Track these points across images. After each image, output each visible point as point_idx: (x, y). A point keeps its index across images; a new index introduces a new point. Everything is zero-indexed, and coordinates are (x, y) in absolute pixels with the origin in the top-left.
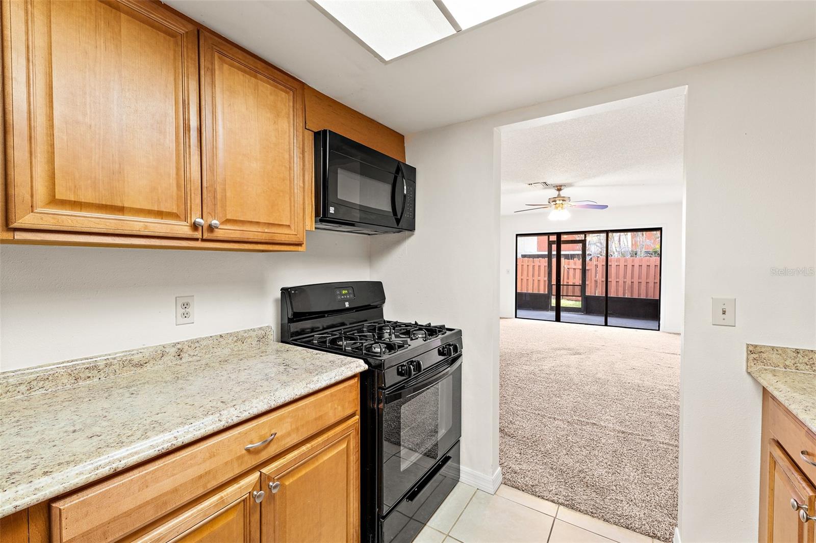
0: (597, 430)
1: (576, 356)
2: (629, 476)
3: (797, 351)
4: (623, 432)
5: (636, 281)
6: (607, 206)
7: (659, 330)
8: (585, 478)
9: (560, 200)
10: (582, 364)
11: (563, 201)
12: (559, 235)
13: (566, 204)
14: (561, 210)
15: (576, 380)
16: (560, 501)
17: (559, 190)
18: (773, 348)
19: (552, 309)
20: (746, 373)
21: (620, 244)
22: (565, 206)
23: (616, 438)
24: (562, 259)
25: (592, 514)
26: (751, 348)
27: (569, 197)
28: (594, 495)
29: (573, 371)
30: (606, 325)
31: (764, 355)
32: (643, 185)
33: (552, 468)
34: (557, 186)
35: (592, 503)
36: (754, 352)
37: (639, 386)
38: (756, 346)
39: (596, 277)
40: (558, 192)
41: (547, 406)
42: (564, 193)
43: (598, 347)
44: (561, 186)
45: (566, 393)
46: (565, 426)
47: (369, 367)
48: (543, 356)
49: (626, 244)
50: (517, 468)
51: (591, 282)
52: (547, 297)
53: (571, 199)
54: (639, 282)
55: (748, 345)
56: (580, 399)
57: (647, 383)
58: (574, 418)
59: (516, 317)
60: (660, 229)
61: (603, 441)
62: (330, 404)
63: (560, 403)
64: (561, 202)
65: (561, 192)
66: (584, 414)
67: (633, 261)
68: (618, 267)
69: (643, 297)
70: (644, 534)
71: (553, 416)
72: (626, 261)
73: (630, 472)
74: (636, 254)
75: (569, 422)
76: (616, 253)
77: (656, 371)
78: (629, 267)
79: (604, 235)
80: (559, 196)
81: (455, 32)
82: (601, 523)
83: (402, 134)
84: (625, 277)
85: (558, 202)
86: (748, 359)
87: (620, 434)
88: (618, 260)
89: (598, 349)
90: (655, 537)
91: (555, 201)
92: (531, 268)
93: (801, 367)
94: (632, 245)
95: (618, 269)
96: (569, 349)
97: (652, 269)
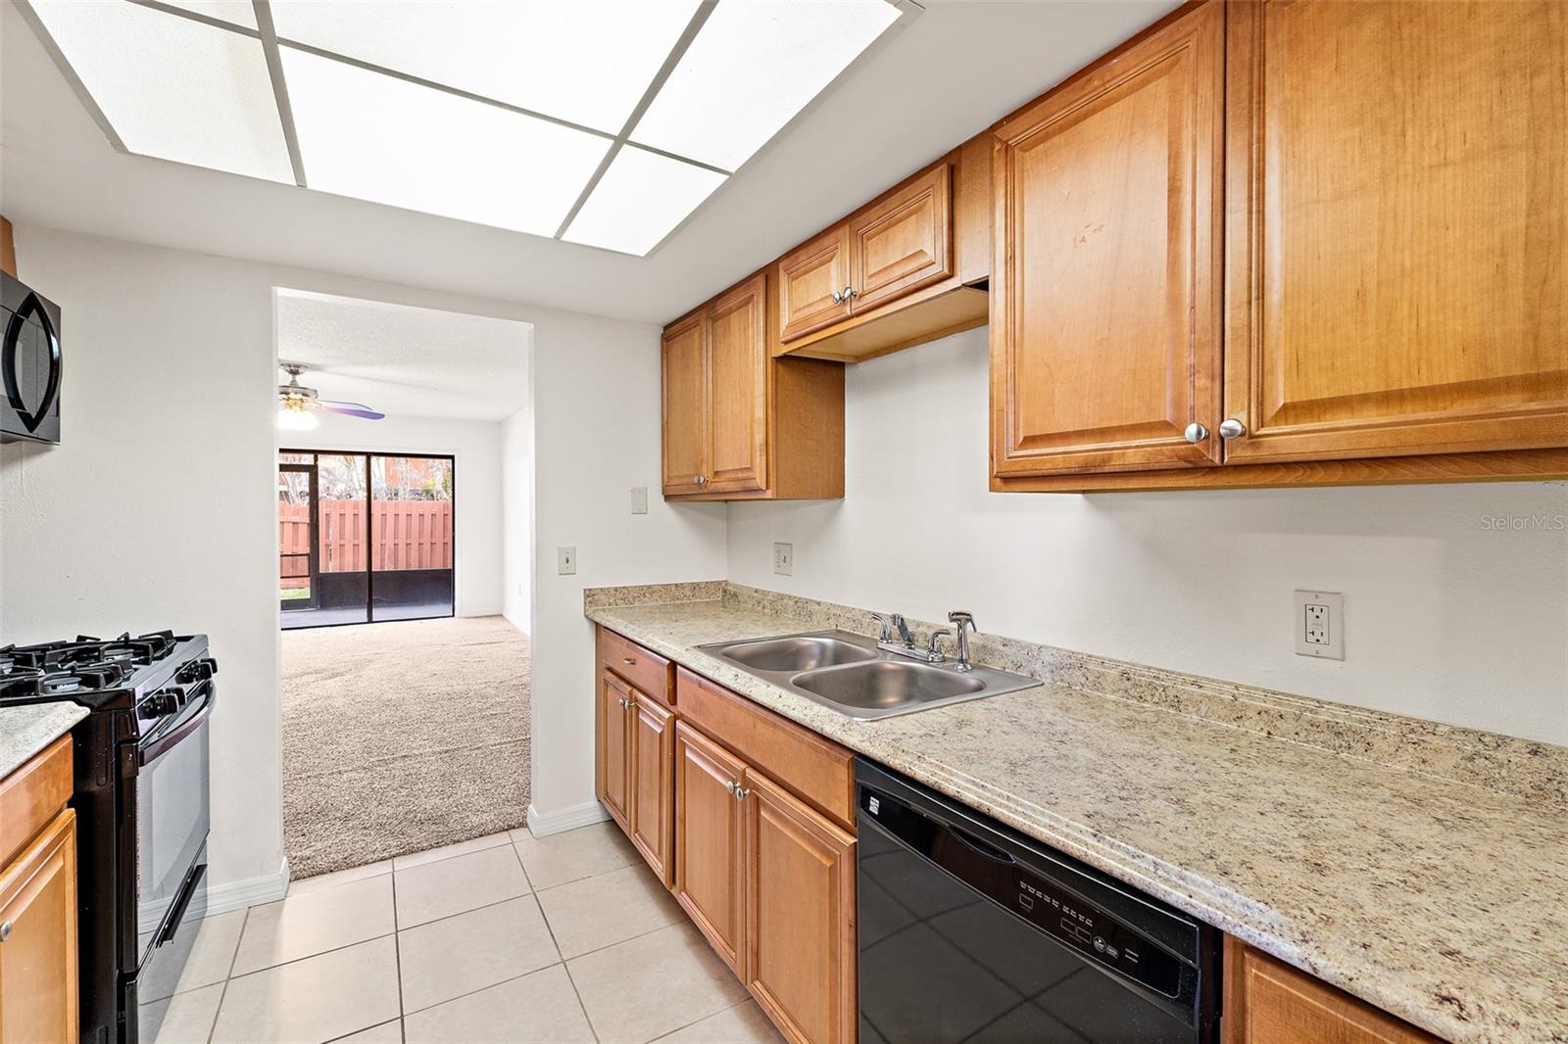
0: (411, 762)
1: (336, 679)
2: (468, 791)
3: (616, 589)
4: (447, 752)
6: (383, 416)
7: (453, 616)
8: (415, 817)
9: (296, 393)
10: (351, 688)
11: (304, 395)
13: (309, 403)
14: (299, 412)
15: (351, 713)
16: (393, 853)
17: (294, 373)
18: (601, 589)
20: (583, 617)
22: (306, 405)
23: (439, 761)
25: (438, 845)
26: (587, 593)
27: (316, 391)
28: (433, 827)
29: (339, 702)
30: (370, 621)
31: (596, 597)
32: (437, 389)
33: (365, 828)
34: (290, 366)
35: (435, 835)
36: (589, 594)
37: (449, 694)
38: (590, 590)
40: (291, 376)
41: (317, 761)
42: (303, 380)
43: (369, 657)
44: (299, 367)
45: (343, 734)
46: (362, 775)
47: (92, 711)
50: (308, 853)
53: (319, 393)
54: (407, 544)
55: (585, 590)
56: (369, 735)
57: (457, 688)
58: (371, 760)
60: (452, 457)
61: (425, 770)
62: (43, 785)
63: (340, 749)
64: (300, 396)
65: (298, 377)
66: (385, 751)
69: (414, 567)
70: (500, 831)
71: (334, 770)
73: (467, 787)
75: (365, 768)
77: (465, 670)
79: (361, 460)
80: (294, 384)
81: (295, 184)
82: (451, 848)
83: (9, 220)
85: (292, 395)
86: (585, 603)
87: (444, 755)
89: (371, 661)
90: (510, 829)
91: (287, 393)
93: (619, 602)
96: (317, 672)
97: (439, 520)
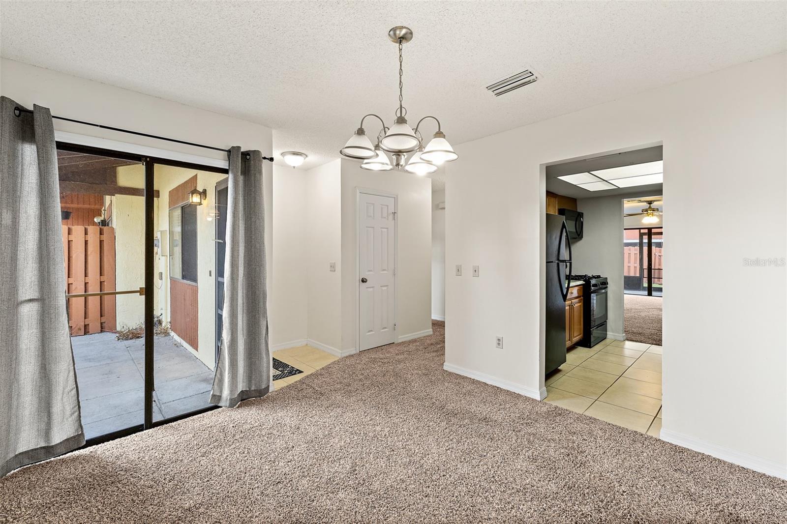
9: (650, 210)
11: (654, 210)
12: (650, 229)
19: (644, 289)
24: (652, 247)
40: (649, 204)
44: (651, 201)
47: (585, 283)
52: (639, 280)
80: (650, 207)
91: (647, 211)
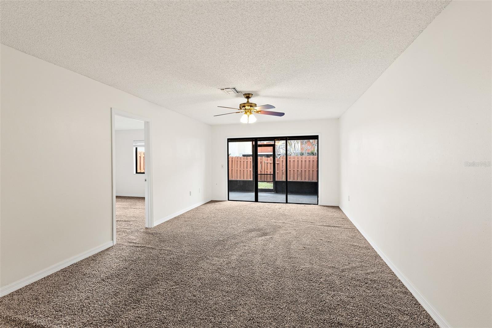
1: (263, 238)
5: (303, 169)
6: (284, 114)
7: (318, 204)
9: (248, 106)
11: (251, 107)
12: (256, 140)
14: (249, 115)
17: (248, 97)
21: (295, 148)
22: (252, 111)
27: (255, 104)
30: (286, 202)
34: (246, 94)
39: (282, 168)
40: (247, 99)
42: (251, 100)
43: (280, 224)
44: (249, 94)
48: (236, 241)
49: (298, 148)
51: (280, 171)
54: (305, 171)
59: (228, 200)
60: (317, 137)
64: (249, 107)
65: (249, 99)
67: (302, 158)
68: (294, 161)
72: (298, 158)
74: (303, 154)
76: (293, 154)
78: (300, 162)
80: (248, 102)
84: (298, 168)
85: (247, 107)
88: (294, 158)
89: (280, 227)
91: (245, 107)
92: (245, 163)
94: (301, 149)
95: (294, 163)
96: (259, 230)
